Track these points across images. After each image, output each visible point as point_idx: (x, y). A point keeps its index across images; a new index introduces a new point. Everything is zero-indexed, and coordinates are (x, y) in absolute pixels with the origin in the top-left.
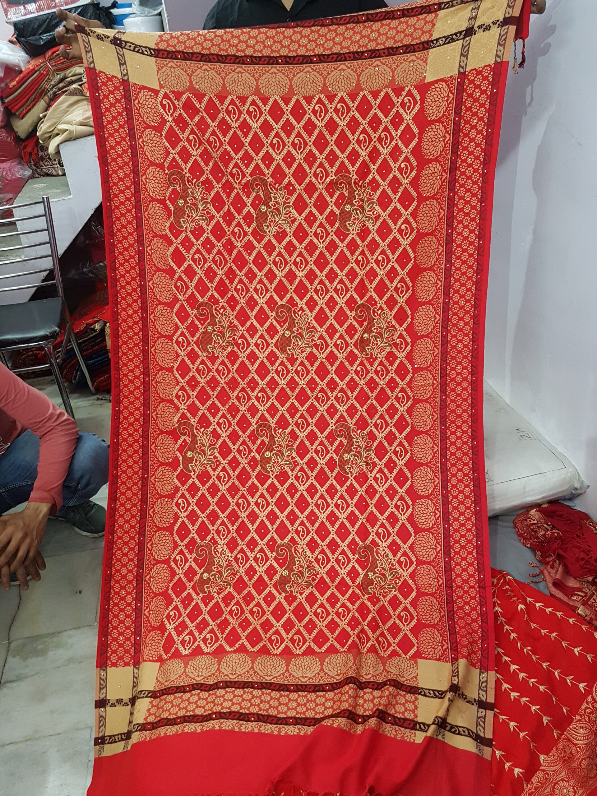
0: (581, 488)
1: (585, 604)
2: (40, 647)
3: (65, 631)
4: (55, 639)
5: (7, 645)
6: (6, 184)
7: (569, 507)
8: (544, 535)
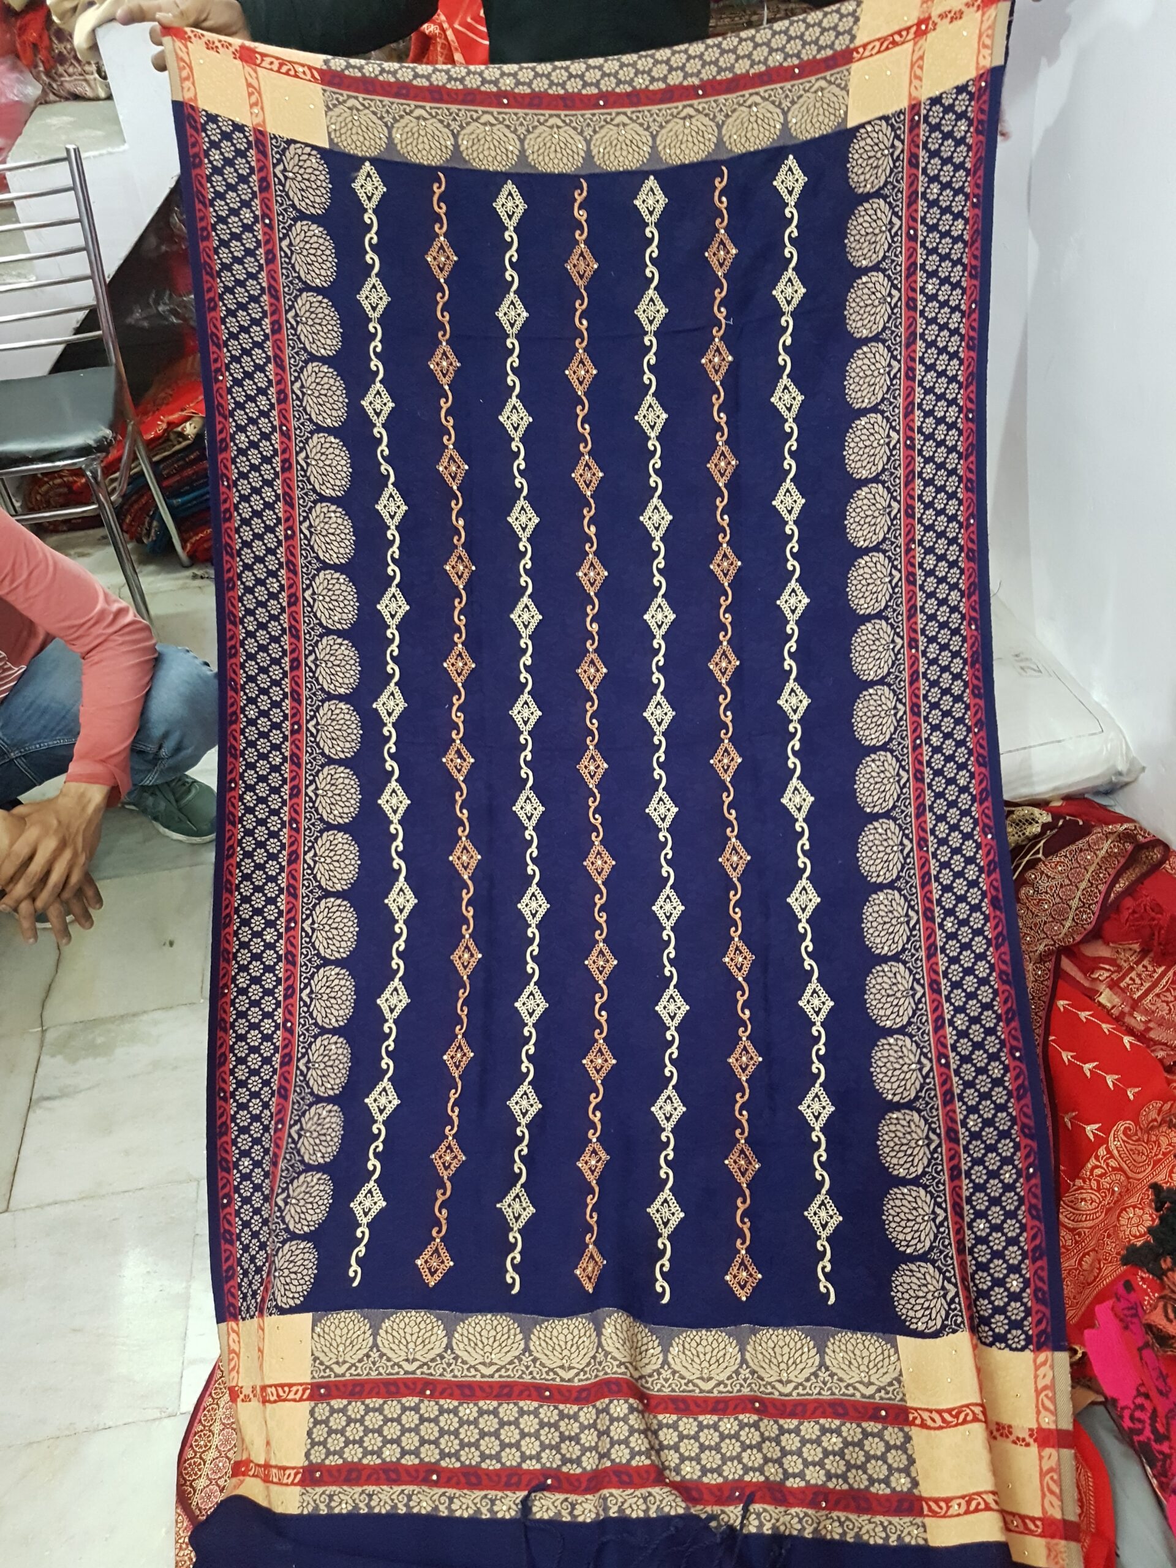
0: (1129, 771)
1: (1113, 985)
2: (100, 1040)
3: (145, 1012)
4: (127, 1027)
5: (39, 1035)
7: (1104, 808)
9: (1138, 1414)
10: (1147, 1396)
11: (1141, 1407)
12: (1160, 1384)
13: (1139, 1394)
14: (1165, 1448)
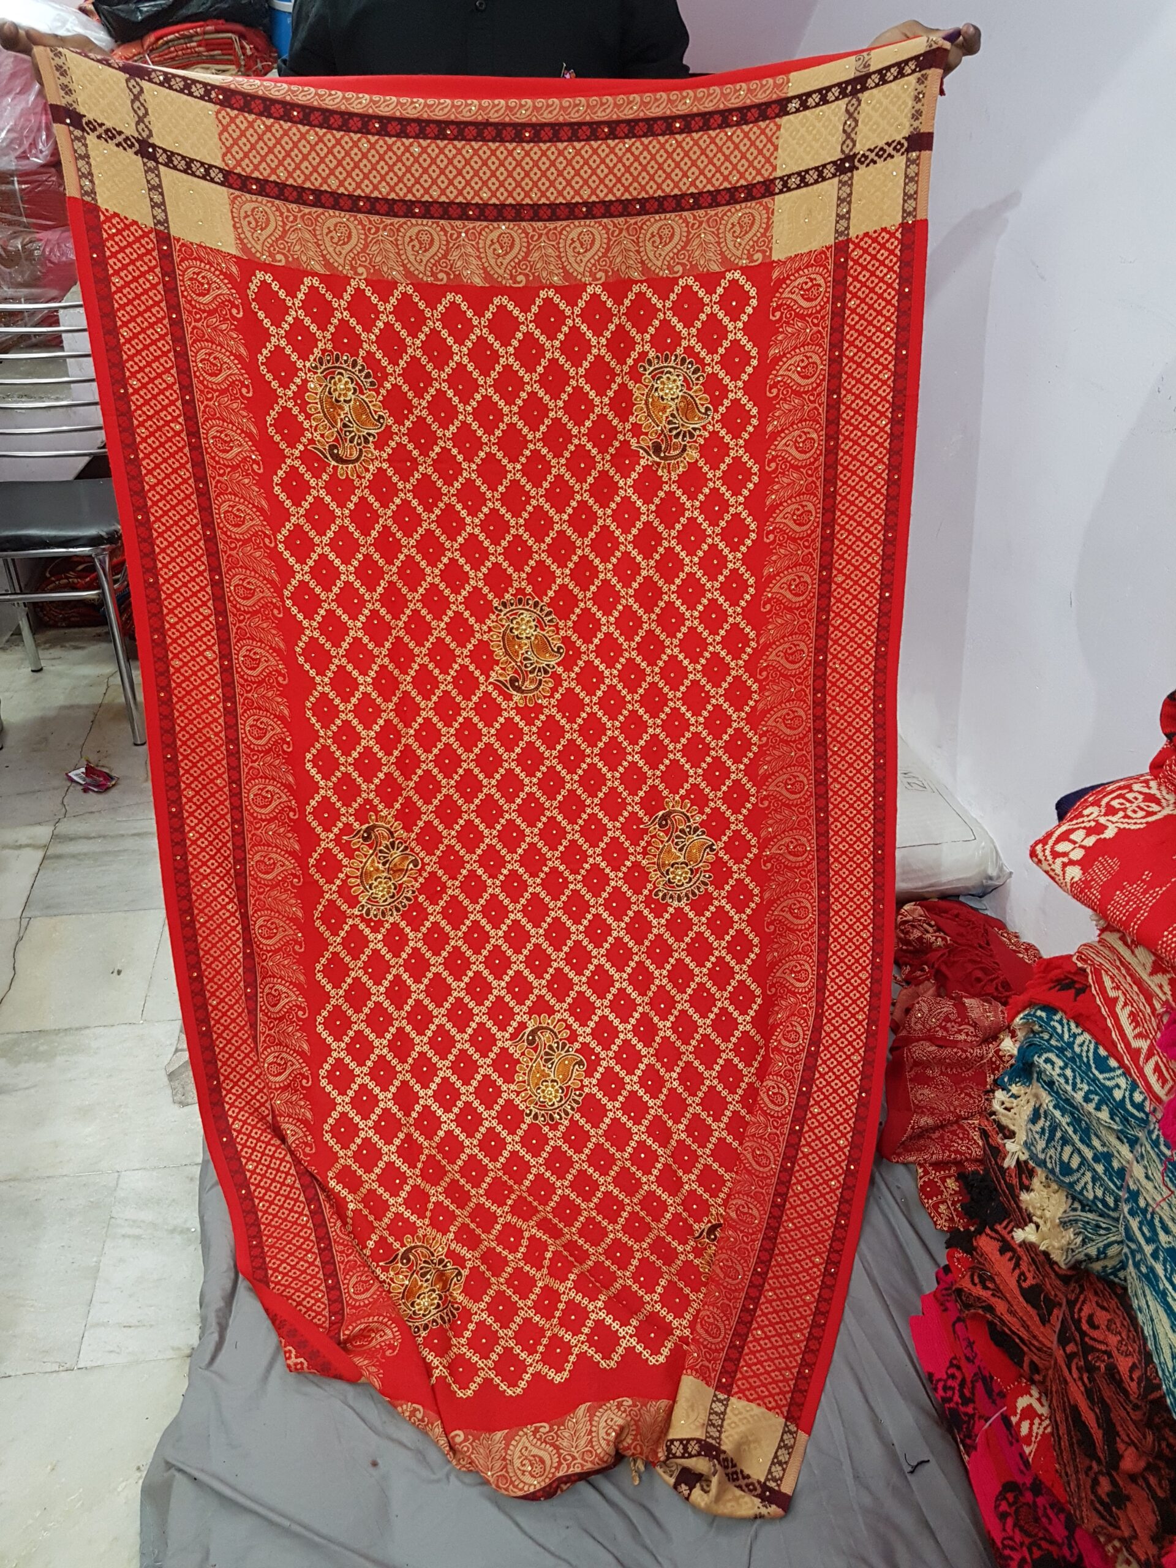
0: (999, 877)
2: (42, 1048)
4: (69, 1039)
6: (50, 270)
7: (976, 910)
8: (920, 939)
9: (950, 1383)
10: (959, 1368)
11: (953, 1376)
12: (968, 1352)
13: (952, 1365)
14: (970, 1409)
